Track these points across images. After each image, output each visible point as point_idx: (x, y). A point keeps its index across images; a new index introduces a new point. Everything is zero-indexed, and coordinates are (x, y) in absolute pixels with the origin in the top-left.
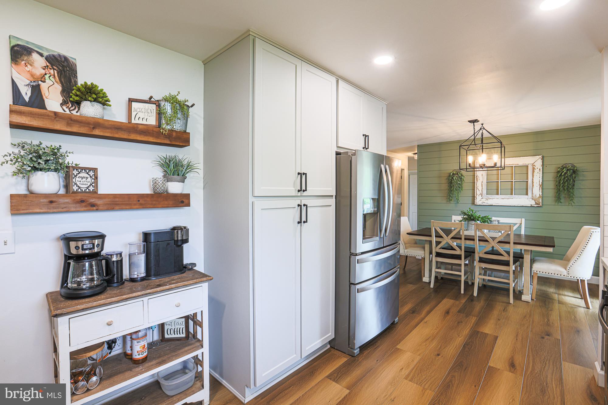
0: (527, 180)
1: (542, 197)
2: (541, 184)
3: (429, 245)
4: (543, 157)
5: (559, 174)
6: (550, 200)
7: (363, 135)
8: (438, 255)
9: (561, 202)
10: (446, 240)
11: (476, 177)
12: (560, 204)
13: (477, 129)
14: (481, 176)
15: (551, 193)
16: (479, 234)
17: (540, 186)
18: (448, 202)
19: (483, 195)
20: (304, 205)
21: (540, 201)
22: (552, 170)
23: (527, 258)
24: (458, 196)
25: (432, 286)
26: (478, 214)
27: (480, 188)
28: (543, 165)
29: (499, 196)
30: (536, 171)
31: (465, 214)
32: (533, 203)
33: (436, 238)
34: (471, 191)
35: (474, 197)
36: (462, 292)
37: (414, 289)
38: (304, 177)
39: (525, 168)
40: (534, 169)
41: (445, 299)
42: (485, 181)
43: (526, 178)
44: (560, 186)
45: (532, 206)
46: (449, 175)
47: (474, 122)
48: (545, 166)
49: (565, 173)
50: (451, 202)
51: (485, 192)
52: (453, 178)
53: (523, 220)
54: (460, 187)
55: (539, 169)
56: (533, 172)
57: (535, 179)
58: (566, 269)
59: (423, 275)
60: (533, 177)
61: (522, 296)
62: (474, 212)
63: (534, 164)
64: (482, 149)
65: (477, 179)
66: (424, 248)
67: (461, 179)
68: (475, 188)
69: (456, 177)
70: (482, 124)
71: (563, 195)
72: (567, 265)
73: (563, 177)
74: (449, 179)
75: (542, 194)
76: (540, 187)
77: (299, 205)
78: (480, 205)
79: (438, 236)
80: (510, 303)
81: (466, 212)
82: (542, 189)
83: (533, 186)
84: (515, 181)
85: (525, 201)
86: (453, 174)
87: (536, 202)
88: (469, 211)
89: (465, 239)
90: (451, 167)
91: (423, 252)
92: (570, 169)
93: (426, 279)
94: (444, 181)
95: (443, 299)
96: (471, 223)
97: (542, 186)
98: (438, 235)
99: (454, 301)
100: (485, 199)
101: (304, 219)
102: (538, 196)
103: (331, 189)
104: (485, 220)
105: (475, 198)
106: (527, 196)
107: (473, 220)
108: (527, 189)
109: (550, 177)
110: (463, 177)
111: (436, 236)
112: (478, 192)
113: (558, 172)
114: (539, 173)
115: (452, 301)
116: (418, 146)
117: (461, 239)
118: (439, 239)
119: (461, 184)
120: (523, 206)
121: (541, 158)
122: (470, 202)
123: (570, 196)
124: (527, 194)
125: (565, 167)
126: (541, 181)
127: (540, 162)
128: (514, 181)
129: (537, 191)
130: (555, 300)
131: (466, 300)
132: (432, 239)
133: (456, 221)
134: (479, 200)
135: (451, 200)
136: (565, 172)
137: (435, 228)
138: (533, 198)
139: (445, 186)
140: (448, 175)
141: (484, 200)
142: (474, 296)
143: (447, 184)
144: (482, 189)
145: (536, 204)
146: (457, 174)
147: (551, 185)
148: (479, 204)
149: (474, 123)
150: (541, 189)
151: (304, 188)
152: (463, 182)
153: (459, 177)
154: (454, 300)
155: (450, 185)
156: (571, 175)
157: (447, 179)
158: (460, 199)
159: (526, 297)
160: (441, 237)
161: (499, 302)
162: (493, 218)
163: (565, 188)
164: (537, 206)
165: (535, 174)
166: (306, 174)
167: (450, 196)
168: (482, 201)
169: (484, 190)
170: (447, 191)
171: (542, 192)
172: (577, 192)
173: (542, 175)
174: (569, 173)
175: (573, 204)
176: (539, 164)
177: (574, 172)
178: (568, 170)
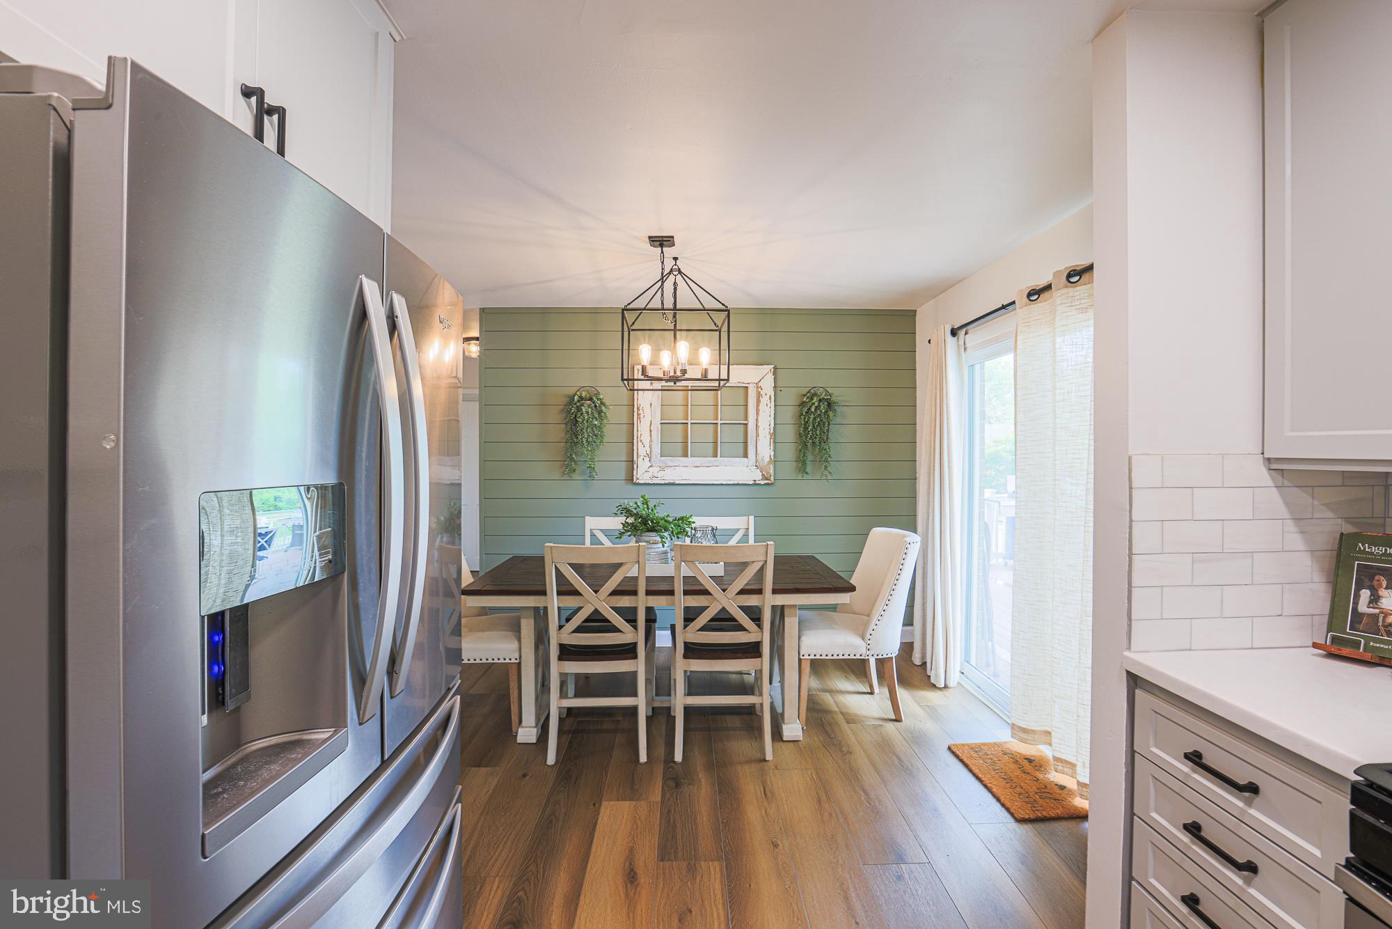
0: (746, 422)
1: (775, 461)
2: (772, 431)
3: (532, 621)
4: (775, 368)
5: (805, 409)
6: (789, 468)
8: (567, 652)
9: (807, 473)
10: (599, 601)
11: (636, 409)
12: (806, 476)
13: (667, 271)
14: (648, 405)
15: (789, 452)
17: (771, 435)
18: (566, 477)
19: (653, 459)
21: (772, 471)
22: (790, 398)
23: (791, 623)
24: (592, 460)
25: (551, 758)
26: (660, 513)
27: (646, 440)
28: (775, 387)
29: (689, 460)
30: (764, 400)
31: (627, 512)
32: (757, 476)
33: (561, 597)
34: (624, 448)
35: (631, 463)
36: (643, 758)
37: (496, 787)
39: (742, 391)
40: (759, 396)
41: (605, 804)
42: (657, 421)
43: (742, 414)
44: (806, 437)
45: (755, 484)
46: (568, 399)
47: (662, 242)
48: (778, 389)
49: (817, 408)
50: (575, 476)
51: (657, 449)
52: (579, 409)
53: (752, 518)
54: (598, 434)
55: (768, 396)
56: (758, 402)
57: (763, 419)
58: (864, 639)
59: (514, 718)
60: (758, 414)
61: (784, 727)
62: (651, 505)
63: (760, 384)
64: (675, 330)
65: (638, 414)
66: (516, 628)
67: (600, 412)
68: (635, 438)
69: (589, 406)
70: (675, 259)
71: (810, 457)
72: (866, 625)
73: (812, 416)
74: (569, 412)
75: (774, 455)
76: (770, 439)
78: (645, 484)
79: (567, 590)
80: (765, 760)
81: (631, 505)
82: (775, 442)
83: (757, 435)
84: (722, 422)
85: (740, 471)
86: (581, 398)
87: (763, 475)
88: (639, 504)
89: (648, 592)
90: (573, 379)
91: (515, 645)
92: (823, 399)
93: (527, 733)
94: (555, 416)
95: (596, 805)
96: (647, 539)
97: (774, 435)
98: (564, 588)
99: (634, 803)
100: (658, 469)
102: (767, 459)
104: (680, 526)
105: (635, 466)
106: (746, 459)
107: (652, 530)
108: (746, 443)
109: (789, 414)
110: (606, 408)
111: (559, 593)
112: (641, 450)
113: (803, 404)
114: (769, 405)
115: (626, 805)
116: (483, 310)
117: (634, 592)
118: (571, 602)
119: (600, 428)
120: (738, 484)
121: (773, 370)
122: (623, 475)
123: (824, 460)
124: (746, 455)
125: (815, 394)
126: (772, 425)
127: (770, 377)
128: (719, 422)
129: (765, 450)
131: (663, 788)
132: (546, 602)
133: (594, 531)
134: (644, 473)
135: (574, 470)
136: (816, 404)
137: (555, 566)
138: (758, 464)
139: (557, 432)
140: (564, 400)
141: (654, 470)
142: (675, 762)
143: (563, 426)
144: (651, 441)
145: (765, 478)
146: (591, 399)
147: (789, 434)
148: (643, 482)
149: (661, 246)
150: (772, 444)
152: (605, 421)
153: (596, 406)
154: (630, 800)
155: (571, 429)
156: (826, 412)
157: (562, 410)
158: (598, 466)
159: (793, 729)
160: (576, 593)
161: (741, 763)
163: (817, 441)
164: (766, 484)
165: (760, 408)
167: (572, 459)
168: (650, 474)
169: (654, 445)
170: (563, 444)
171: (774, 451)
172: (835, 450)
173: (775, 410)
174: (823, 407)
175: (829, 477)
176: (768, 385)
177: (830, 405)
178: (820, 401)
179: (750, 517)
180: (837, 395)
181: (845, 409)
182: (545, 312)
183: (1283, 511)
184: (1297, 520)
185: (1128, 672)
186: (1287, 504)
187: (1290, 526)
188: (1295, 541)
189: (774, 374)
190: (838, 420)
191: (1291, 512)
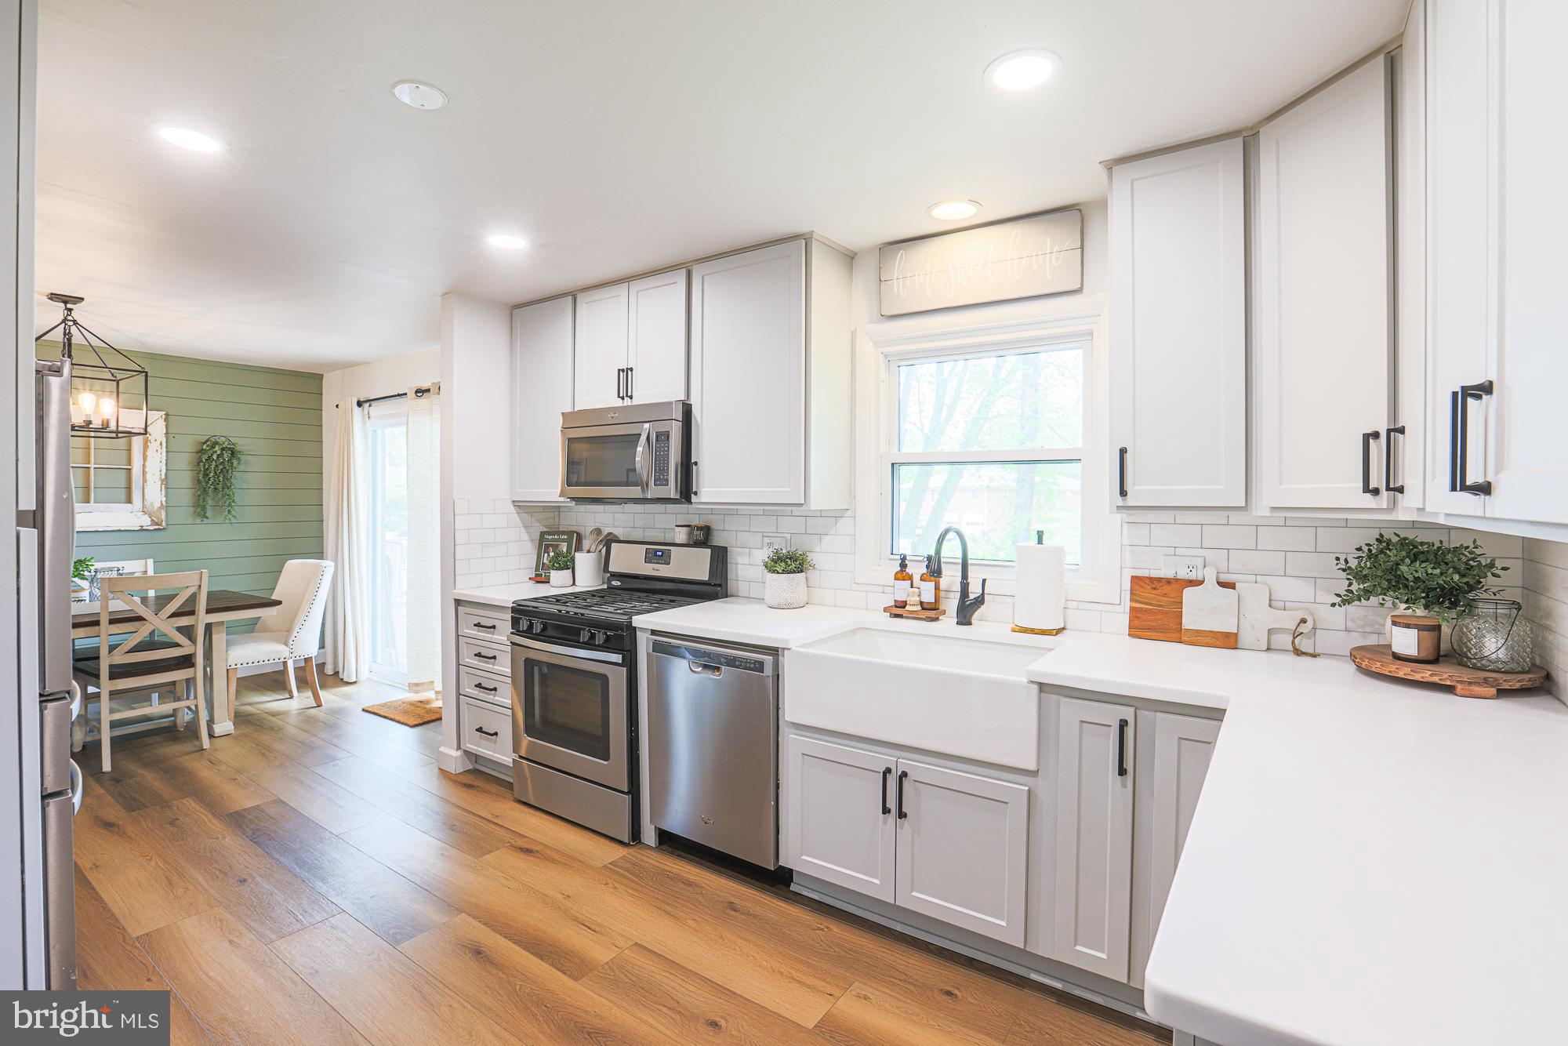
0: (129, 467)
1: (167, 507)
2: (163, 477)
4: (168, 416)
5: (206, 457)
6: (184, 512)
9: (207, 518)
12: (205, 521)
15: (185, 497)
17: (162, 481)
21: (163, 516)
22: (186, 445)
23: (219, 639)
28: (167, 433)
30: (153, 447)
32: (146, 522)
40: (146, 440)
43: (124, 460)
44: (207, 483)
45: (142, 530)
48: (171, 436)
49: (219, 456)
53: (150, 562)
55: (158, 443)
56: (147, 447)
57: (152, 464)
58: (286, 645)
60: (145, 459)
63: (148, 429)
71: (210, 502)
72: (290, 636)
73: (214, 463)
75: (166, 501)
76: (161, 484)
80: (205, 750)
82: (166, 488)
83: (145, 481)
84: (96, 466)
85: (123, 517)
87: (152, 520)
92: (227, 447)
97: (166, 483)
102: (157, 505)
106: (130, 505)
108: (129, 488)
109: (184, 461)
113: (201, 451)
114: (159, 452)
120: (119, 531)
121: (164, 416)
123: (227, 505)
124: (129, 500)
125: (214, 443)
126: (164, 471)
127: (161, 426)
128: (92, 466)
129: (155, 495)
136: (218, 452)
138: (145, 510)
145: (154, 523)
147: (185, 479)
150: (163, 490)
156: (229, 460)
159: (225, 726)
163: (220, 487)
164: (155, 529)
165: (149, 453)
171: (166, 496)
172: (238, 496)
173: (167, 456)
174: (226, 456)
175: (233, 521)
176: (158, 429)
177: (233, 453)
178: (223, 449)
179: (148, 560)
180: (240, 444)
181: (249, 457)
183: (519, 523)
184: (525, 527)
185: (455, 600)
186: (521, 520)
187: (523, 529)
188: (525, 537)
189: (166, 420)
190: (242, 467)
191: (523, 524)
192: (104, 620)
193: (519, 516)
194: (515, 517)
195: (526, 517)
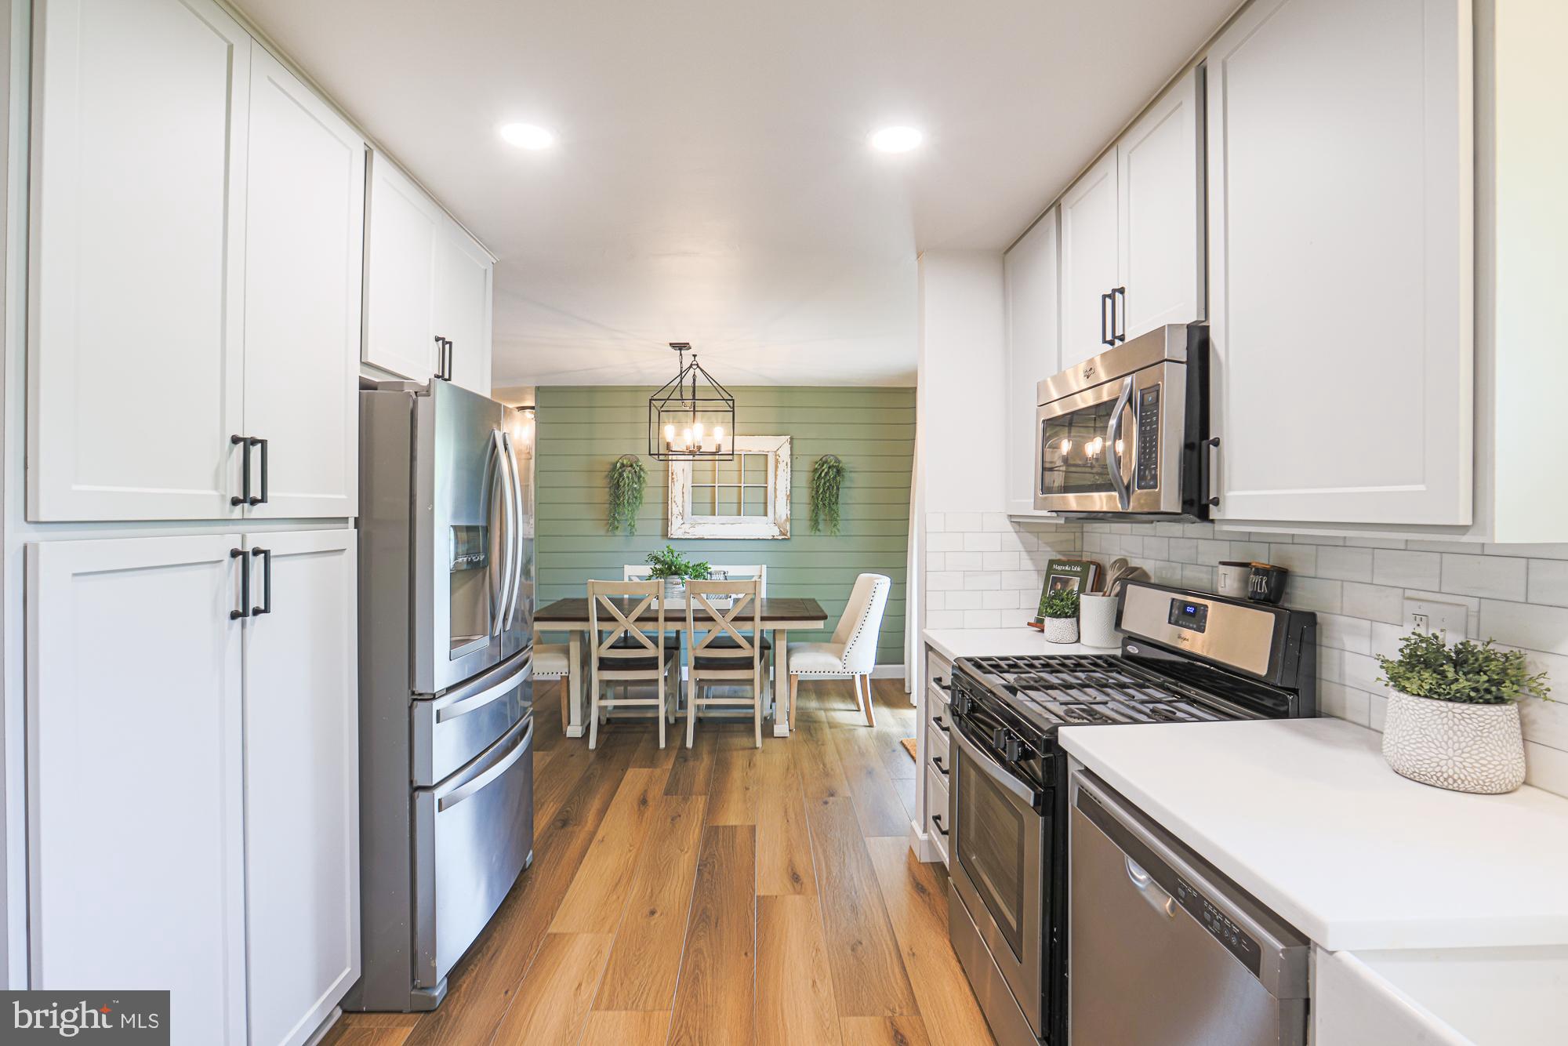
0: (766, 485)
1: (791, 520)
2: (788, 493)
3: (579, 643)
4: (792, 439)
5: (817, 475)
6: (803, 526)
7: (437, 339)
8: (605, 664)
9: (819, 530)
10: (626, 625)
11: (670, 474)
12: (818, 533)
13: (686, 366)
14: (681, 472)
15: (804, 511)
16: (695, 604)
17: (788, 496)
18: (610, 534)
19: (685, 516)
20: (256, 552)
21: (788, 528)
22: (805, 465)
23: (781, 646)
24: (632, 518)
25: (592, 744)
26: (683, 560)
27: (679, 500)
28: (791, 455)
29: (716, 518)
30: (782, 466)
31: (657, 560)
32: (775, 532)
33: (600, 623)
34: (660, 508)
35: (666, 521)
36: (662, 745)
37: (550, 762)
38: (255, 451)
39: (763, 458)
40: (777, 462)
41: (629, 770)
42: (689, 484)
43: (763, 480)
44: (818, 499)
45: (774, 539)
46: (612, 467)
47: (681, 347)
48: (795, 457)
49: (827, 474)
50: (617, 533)
51: (688, 509)
52: (621, 475)
53: (764, 567)
54: (637, 496)
55: (785, 463)
56: (776, 467)
57: (781, 483)
58: (841, 659)
59: (565, 720)
60: (776, 478)
61: (775, 726)
62: (676, 554)
63: (778, 452)
64: (694, 411)
65: (673, 479)
66: (566, 652)
67: (639, 477)
68: (670, 499)
69: (629, 472)
70: (695, 356)
71: (822, 516)
72: (843, 650)
73: (823, 481)
74: (612, 478)
75: (791, 514)
76: (787, 500)
77: (234, 554)
78: (678, 539)
79: (606, 617)
80: (756, 748)
81: (660, 555)
82: (791, 503)
83: (776, 497)
84: (745, 485)
85: (761, 528)
86: (623, 465)
87: (780, 531)
88: (665, 553)
89: (667, 619)
90: (617, 446)
91: (565, 662)
92: (833, 466)
93: (574, 730)
94: (600, 481)
95: (624, 771)
96: (671, 580)
97: (791, 497)
98: (605, 615)
99: (651, 769)
100: (690, 526)
101: (256, 600)
102: (784, 517)
103: (344, 497)
104: (699, 571)
105: (670, 524)
106: (766, 517)
107: (676, 573)
108: (766, 503)
109: (804, 479)
110: (644, 472)
111: (599, 619)
112: (675, 509)
113: (815, 470)
114: (785, 471)
115: (645, 772)
116: (538, 389)
117: (656, 619)
118: (607, 626)
119: (639, 491)
120: (759, 539)
121: (789, 440)
122: (659, 530)
123: (833, 519)
124: (766, 514)
125: (826, 462)
126: (789, 488)
127: (787, 448)
128: (743, 485)
129: (782, 509)
130: (824, 722)
131: (675, 762)
132: (588, 626)
133: (632, 578)
134: (677, 529)
135: (617, 528)
136: (826, 470)
137: (597, 599)
138: (776, 522)
139: (603, 495)
140: (609, 467)
141: (686, 527)
142: (686, 749)
143: (608, 490)
144: (683, 501)
145: (782, 533)
146: (631, 466)
147: (804, 495)
148: (676, 537)
149: (680, 350)
150: (788, 504)
151: (255, 492)
152: (644, 485)
153: (636, 472)
154: (649, 768)
155: (615, 492)
156: (834, 478)
157: (607, 476)
158: (637, 524)
159: (781, 729)
160: (613, 619)
161: (736, 750)
162: (713, 568)
163: (826, 502)
164: (783, 539)
165: (778, 473)
166: (263, 443)
167: (614, 518)
168: (682, 531)
169: (686, 504)
170: (608, 505)
171: (791, 510)
172: (842, 510)
173: (791, 475)
174: (832, 474)
175: (838, 533)
176: (785, 454)
177: (839, 472)
178: (829, 468)
180: (846, 462)
181: (853, 475)
182: (592, 390)
183: (1020, 547)
184: (1029, 552)
185: (926, 642)
186: (1023, 543)
187: (1024, 555)
188: (1027, 564)
189: (791, 443)
190: (847, 484)
191: (1025, 547)
192: (690, 616)
193: (1019, 537)
194: (1012, 538)
195: (1032, 539)
